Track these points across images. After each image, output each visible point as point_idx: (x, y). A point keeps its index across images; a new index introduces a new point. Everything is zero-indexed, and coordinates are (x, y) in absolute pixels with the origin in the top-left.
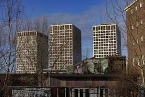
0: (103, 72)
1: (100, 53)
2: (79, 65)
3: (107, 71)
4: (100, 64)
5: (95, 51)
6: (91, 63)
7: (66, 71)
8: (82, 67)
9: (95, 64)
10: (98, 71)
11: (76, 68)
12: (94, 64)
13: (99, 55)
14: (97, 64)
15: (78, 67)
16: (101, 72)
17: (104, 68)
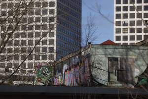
0: (133, 83)
1: (132, 31)
2: (68, 61)
3: (144, 81)
4: (126, 60)
5: (118, 24)
6: (101, 58)
7: (32, 79)
8: (75, 66)
9: (113, 60)
10: (120, 80)
11: (61, 71)
12: (110, 59)
13: (129, 34)
14: (116, 59)
15: (65, 67)
16: (127, 82)
17: (137, 72)
